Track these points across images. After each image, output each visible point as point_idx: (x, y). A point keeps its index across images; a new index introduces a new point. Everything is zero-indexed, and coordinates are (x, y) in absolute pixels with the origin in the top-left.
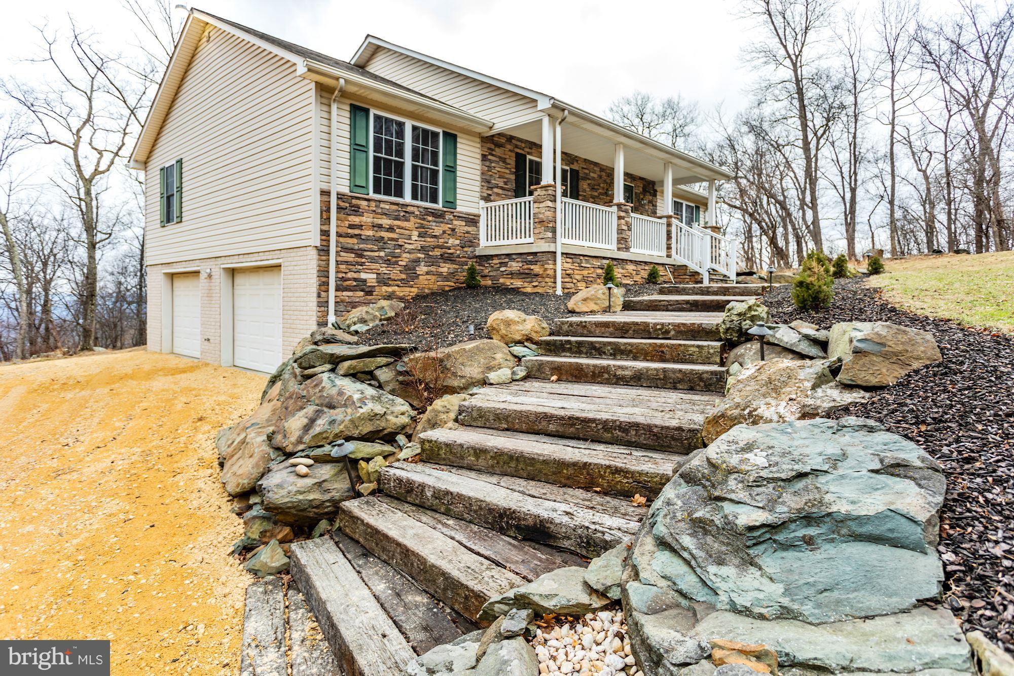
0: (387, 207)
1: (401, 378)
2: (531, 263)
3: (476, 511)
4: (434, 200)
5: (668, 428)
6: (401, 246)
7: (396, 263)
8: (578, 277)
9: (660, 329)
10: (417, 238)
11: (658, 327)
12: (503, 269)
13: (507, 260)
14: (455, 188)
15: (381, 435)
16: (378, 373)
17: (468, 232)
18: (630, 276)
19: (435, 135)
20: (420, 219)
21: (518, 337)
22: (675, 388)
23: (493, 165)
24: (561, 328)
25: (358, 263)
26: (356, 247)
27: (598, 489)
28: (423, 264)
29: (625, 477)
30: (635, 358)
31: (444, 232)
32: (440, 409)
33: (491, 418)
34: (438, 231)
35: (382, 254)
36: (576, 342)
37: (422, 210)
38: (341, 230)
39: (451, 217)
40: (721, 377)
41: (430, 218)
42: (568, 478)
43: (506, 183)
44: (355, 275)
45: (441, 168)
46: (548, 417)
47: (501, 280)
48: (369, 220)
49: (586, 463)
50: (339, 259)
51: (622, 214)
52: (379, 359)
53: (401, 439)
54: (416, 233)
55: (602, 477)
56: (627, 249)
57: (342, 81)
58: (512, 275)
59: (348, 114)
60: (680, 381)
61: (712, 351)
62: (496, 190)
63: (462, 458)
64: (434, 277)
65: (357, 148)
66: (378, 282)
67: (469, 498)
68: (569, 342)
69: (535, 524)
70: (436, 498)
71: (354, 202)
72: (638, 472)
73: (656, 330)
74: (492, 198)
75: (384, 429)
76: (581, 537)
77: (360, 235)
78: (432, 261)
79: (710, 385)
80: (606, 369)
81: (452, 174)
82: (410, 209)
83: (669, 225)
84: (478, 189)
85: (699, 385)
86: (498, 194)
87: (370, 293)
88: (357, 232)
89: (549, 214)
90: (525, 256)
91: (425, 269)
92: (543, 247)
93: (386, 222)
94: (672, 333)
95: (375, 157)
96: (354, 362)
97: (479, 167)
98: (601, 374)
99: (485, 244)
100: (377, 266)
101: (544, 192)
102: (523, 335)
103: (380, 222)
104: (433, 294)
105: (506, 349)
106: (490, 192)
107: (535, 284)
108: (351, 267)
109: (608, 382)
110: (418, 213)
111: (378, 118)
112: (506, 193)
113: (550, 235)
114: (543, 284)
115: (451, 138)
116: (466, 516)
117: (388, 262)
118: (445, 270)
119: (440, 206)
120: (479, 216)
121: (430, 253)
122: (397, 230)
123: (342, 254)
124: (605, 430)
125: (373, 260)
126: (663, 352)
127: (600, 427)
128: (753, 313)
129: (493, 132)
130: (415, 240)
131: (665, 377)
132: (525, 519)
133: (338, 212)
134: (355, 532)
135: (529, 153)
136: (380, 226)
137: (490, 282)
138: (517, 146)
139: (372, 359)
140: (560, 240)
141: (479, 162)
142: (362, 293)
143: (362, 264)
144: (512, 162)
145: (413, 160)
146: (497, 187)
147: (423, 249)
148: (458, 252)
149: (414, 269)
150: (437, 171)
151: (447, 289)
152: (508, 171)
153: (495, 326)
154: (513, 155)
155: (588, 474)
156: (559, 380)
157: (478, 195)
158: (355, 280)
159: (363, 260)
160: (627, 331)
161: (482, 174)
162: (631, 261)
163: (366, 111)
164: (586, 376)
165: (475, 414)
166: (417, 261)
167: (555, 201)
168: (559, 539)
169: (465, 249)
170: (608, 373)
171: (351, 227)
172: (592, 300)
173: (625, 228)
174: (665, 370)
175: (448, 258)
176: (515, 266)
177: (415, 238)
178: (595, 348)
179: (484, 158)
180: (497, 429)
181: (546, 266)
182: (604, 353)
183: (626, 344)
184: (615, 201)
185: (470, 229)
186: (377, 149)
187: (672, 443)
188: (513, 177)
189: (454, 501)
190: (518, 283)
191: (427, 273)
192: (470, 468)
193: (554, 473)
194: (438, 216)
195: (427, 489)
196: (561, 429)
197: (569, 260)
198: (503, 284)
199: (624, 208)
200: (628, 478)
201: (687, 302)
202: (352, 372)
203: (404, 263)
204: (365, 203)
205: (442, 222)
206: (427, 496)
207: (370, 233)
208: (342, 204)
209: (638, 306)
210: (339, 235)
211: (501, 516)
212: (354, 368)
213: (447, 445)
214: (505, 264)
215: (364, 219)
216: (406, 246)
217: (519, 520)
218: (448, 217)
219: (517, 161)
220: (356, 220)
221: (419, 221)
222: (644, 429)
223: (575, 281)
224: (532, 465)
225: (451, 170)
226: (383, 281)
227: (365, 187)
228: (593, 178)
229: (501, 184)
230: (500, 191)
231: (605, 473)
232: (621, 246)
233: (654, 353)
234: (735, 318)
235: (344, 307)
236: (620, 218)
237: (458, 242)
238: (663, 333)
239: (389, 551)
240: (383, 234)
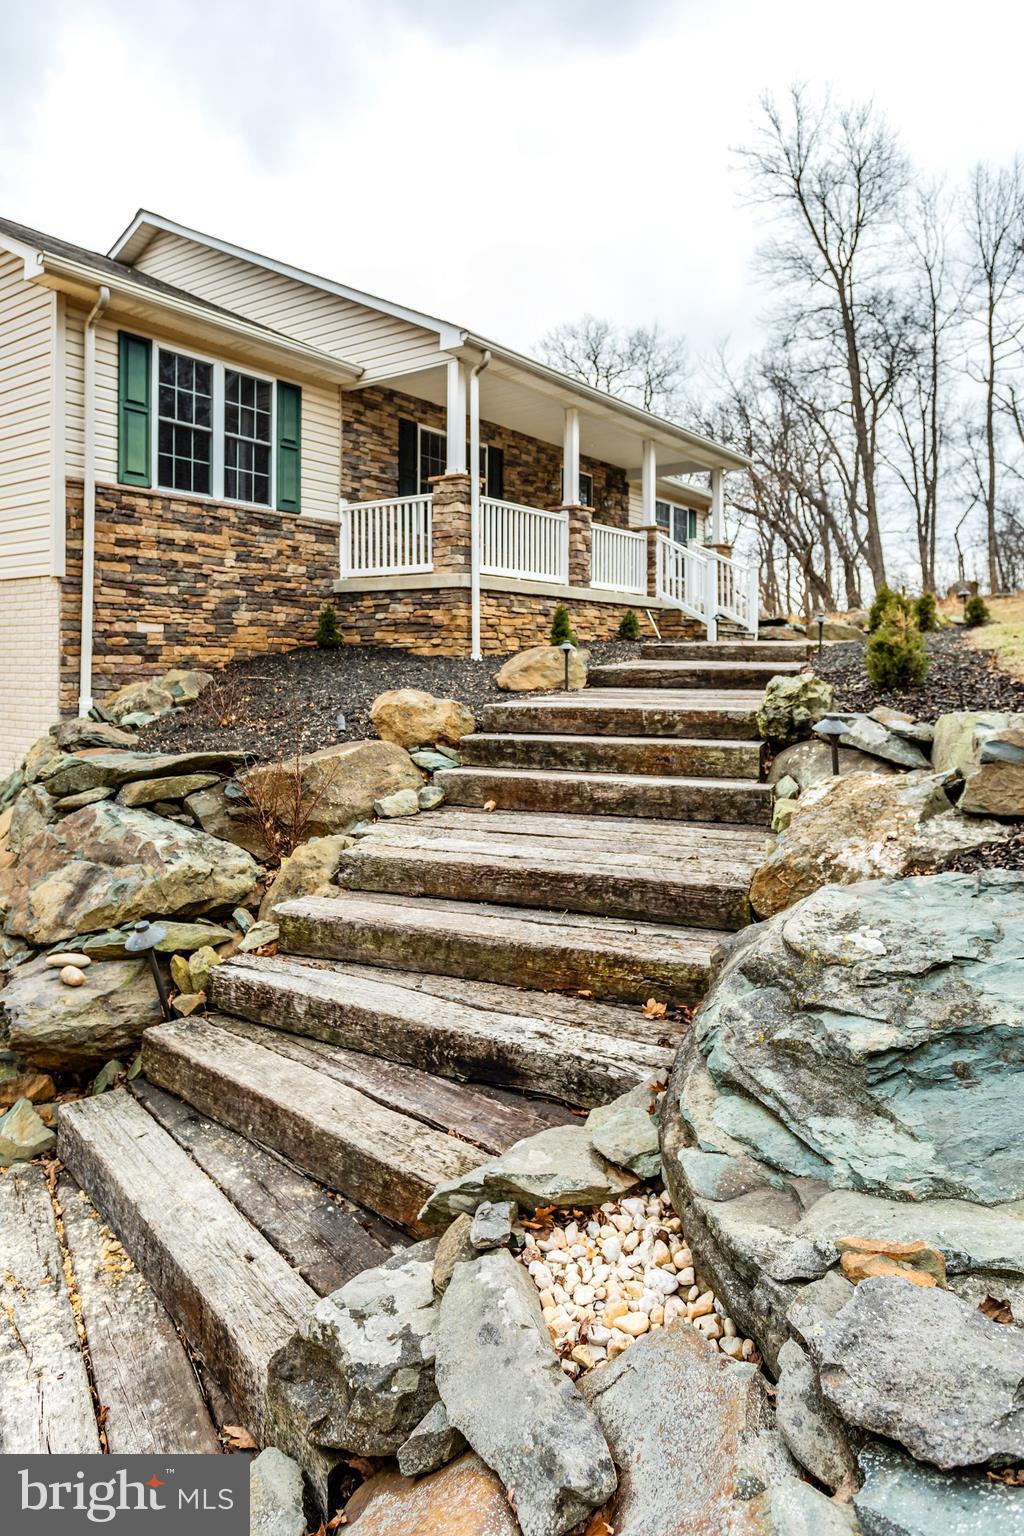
0: (183, 509)
1: (232, 810)
2: (428, 605)
3: (384, 1037)
4: (263, 498)
5: (693, 888)
6: (207, 576)
7: (198, 606)
8: (508, 630)
9: (658, 721)
10: (233, 564)
11: (657, 717)
12: (380, 616)
13: (387, 601)
14: (298, 479)
15: (206, 908)
16: (192, 801)
17: (320, 553)
18: (591, 628)
19: (265, 387)
20: (239, 530)
21: (424, 736)
22: (691, 819)
23: (362, 439)
24: (494, 719)
25: (132, 606)
26: (129, 579)
27: (586, 993)
28: (243, 607)
29: (631, 971)
30: (622, 770)
31: (280, 553)
32: (306, 862)
33: (396, 876)
34: (269, 551)
35: (174, 590)
36: (524, 743)
37: (242, 515)
38: (101, 549)
39: (292, 527)
40: (764, 801)
41: (256, 529)
42: (535, 976)
43: (383, 471)
44: (128, 627)
45: (274, 443)
46: (493, 874)
47: (378, 635)
48: (152, 531)
49: (564, 951)
50: (100, 599)
51: (578, 525)
52: (194, 778)
53: (242, 915)
54: (231, 555)
55: (594, 973)
56: (585, 582)
57: (105, 292)
58: (396, 626)
59: (114, 349)
60: (699, 807)
61: (746, 757)
62: (366, 482)
63: (352, 946)
64: (263, 631)
65: (130, 408)
66: (166, 639)
67: (373, 1014)
68: (511, 743)
69: (489, 1055)
70: (314, 1016)
71: (125, 499)
72: (652, 963)
73: (653, 722)
74: (360, 494)
75: (211, 899)
76: (568, 1074)
77: (136, 558)
78: (260, 603)
79: (747, 813)
80: (576, 789)
81: (293, 453)
82: (221, 513)
83: (651, 542)
84: (337, 480)
85: (729, 813)
86: (370, 489)
87: (152, 657)
88: (130, 552)
89: (460, 524)
90: (418, 595)
91: (248, 616)
92: (450, 579)
93: (180, 535)
94: (680, 727)
95: (162, 424)
96: (150, 784)
97: (338, 443)
98: (568, 797)
99: (349, 574)
100: (165, 611)
101: (451, 488)
102: (434, 732)
103: (170, 534)
104: (260, 658)
105: (405, 758)
106: (356, 485)
107: (435, 641)
108: (120, 613)
109: (580, 811)
110: (236, 520)
111: (166, 358)
112: (384, 486)
113: (461, 559)
114: (450, 642)
115: (291, 393)
116: (367, 1045)
117: (185, 605)
118: (281, 617)
119: (272, 508)
120: (338, 526)
121: (257, 589)
122: (200, 550)
123: (104, 590)
124: (591, 894)
125: (158, 601)
126: (667, 759)
127: (581, 888)
128: (811, 695)
129: (362, 384)
130: (231, 568)
131: (674, 800)
132: (470, 1048)
133: (97, 518)
134: (174, 1080)
135: (422, 421)
136: (170, 543)
137: (357, 638)
138: (401, 408)
139: (182, 778)
140: (478, 566)
141: (338, 433)
142: (139, 658)
143: (139, 608)
144: (393, 434)
145: (227, 430)
146: (369, 477)
147: (244, 581)
148: (304, 587)
149: (229, 616)
150: (268, 449)
151: (284, 649)
152: (386, 450)
153: (384, 717)
154: (396, 422)
155: (569, 968)
156: (497, 808)
157: (337, 489)
158: (127, 635)
159: (141, 601)
160: (606, 724)
161: (344, 454)
162: (592, 603)
163: (147, 345)
164: (543, 800)
165: (367, 870)
166: (234, 602)
167: (469, 502)
168: (531, 1078)
169: (316, 582)
170: (580, 795)
171: (120, 543)
172: (537, 669)
173: (582, 547)
174: (673, 790)
175: (287, 598)
176: (401, 611)
177: (230, 562)
178: (554, 754)
179: (347, 427)
180: (407, 895)
181: (455, 612)
182: (570, 761)
183: (605, 746)
184: (565, 503)
185: (323, 547)
186: (166, 409)
187: (702, 912)
188: (395, 460)
189: (346, 1020)
190: (406, 640)
191: (251, 623)
192: (366, 963)
193: (511, 968)
194: (270, 524)
195: (296, 1002)
196: (516, 893)
197: (492, 602)
198: (381, 642)
199: (580, 514)
200: (635, 973)
201: (693, 673)
202: (147, 800)
203: (211, 606)
204: (143, 502)
205: (276, 536)
206: (296, 1014)
207: (154, 554)
208: (104, 504)
209: (612, 680)
210: (99, 557)
211: (429, 1044)
212: (151, 793)
213: (325, 924)
214: (385, 608)
215: (142, 530)
216: (216, 576)
217: (462, 1049)
218: (286, 526)
219: (401, 434)
220: (127, 531)
221: (237, 534)
222: (654, 890)
223: (502, 637)
224: (474, 955)
225: (292, 447)
226: (176, 637)
227: (146, 475)
228: (526, 464)
229: (376, 472)
230: (373, 484)
231: (597, 965)
232: (575, 577)
233: (652, 761)
234: (782, 703)
235: (108, 681)
236: (573, 531)
237: (303, 570)
238: (664, 728)
239: (240, 1112)
240: (176, 556)
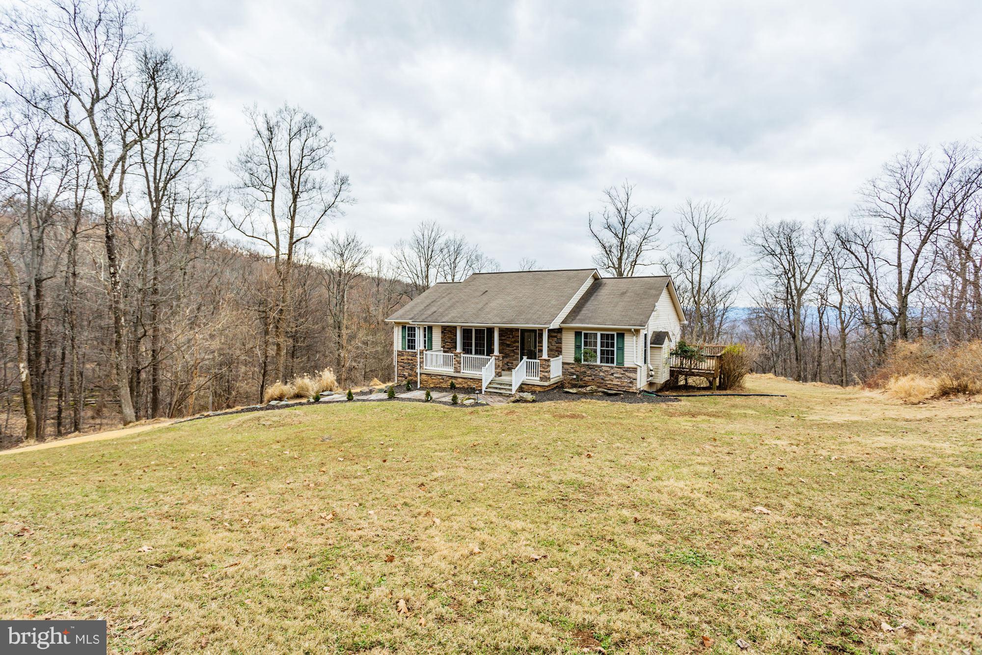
0: (411, 353)
4: (425, 347)
6: (415, 365)
7: (413, 370)
14: (432, 345)
19: (425, 328)
23: (446, 334)
26: (402, 366)
35: (409, 367)
38: (399, 361)
43: (452, 340)
45: (427, 339)
48: (405, 358)
62: (448, 343)
65: (404, 337)
71: (402, 352)
77: (404, 362)
81: (431, 340)
84: (441, 344)
87: (406, 378)
93: (410, 358)
95: (408, 339)
106: (445, 345)
108: (401, 371)
111: (409, 328)
115: (431, 328)
117: (411, 370)
123: (399, 367)
125: (407, 369)
141: (440, 334)
142: (404, 379)
143: (404, 370)
144: (454, 331)
152: (453, 335)
158: (402, 375)
161: (442, 338)
163: (405, 326)
179: (442, 332)
186: (408, 336)
199: (456, 354)
204: (405, 353)
207: (406, 361)
208: (398, 354)
220: (402, 358)
226: (410, 375)
227: (405, 348)
229: (449, 341)
236: (454, 359)
240: (410, 362)
